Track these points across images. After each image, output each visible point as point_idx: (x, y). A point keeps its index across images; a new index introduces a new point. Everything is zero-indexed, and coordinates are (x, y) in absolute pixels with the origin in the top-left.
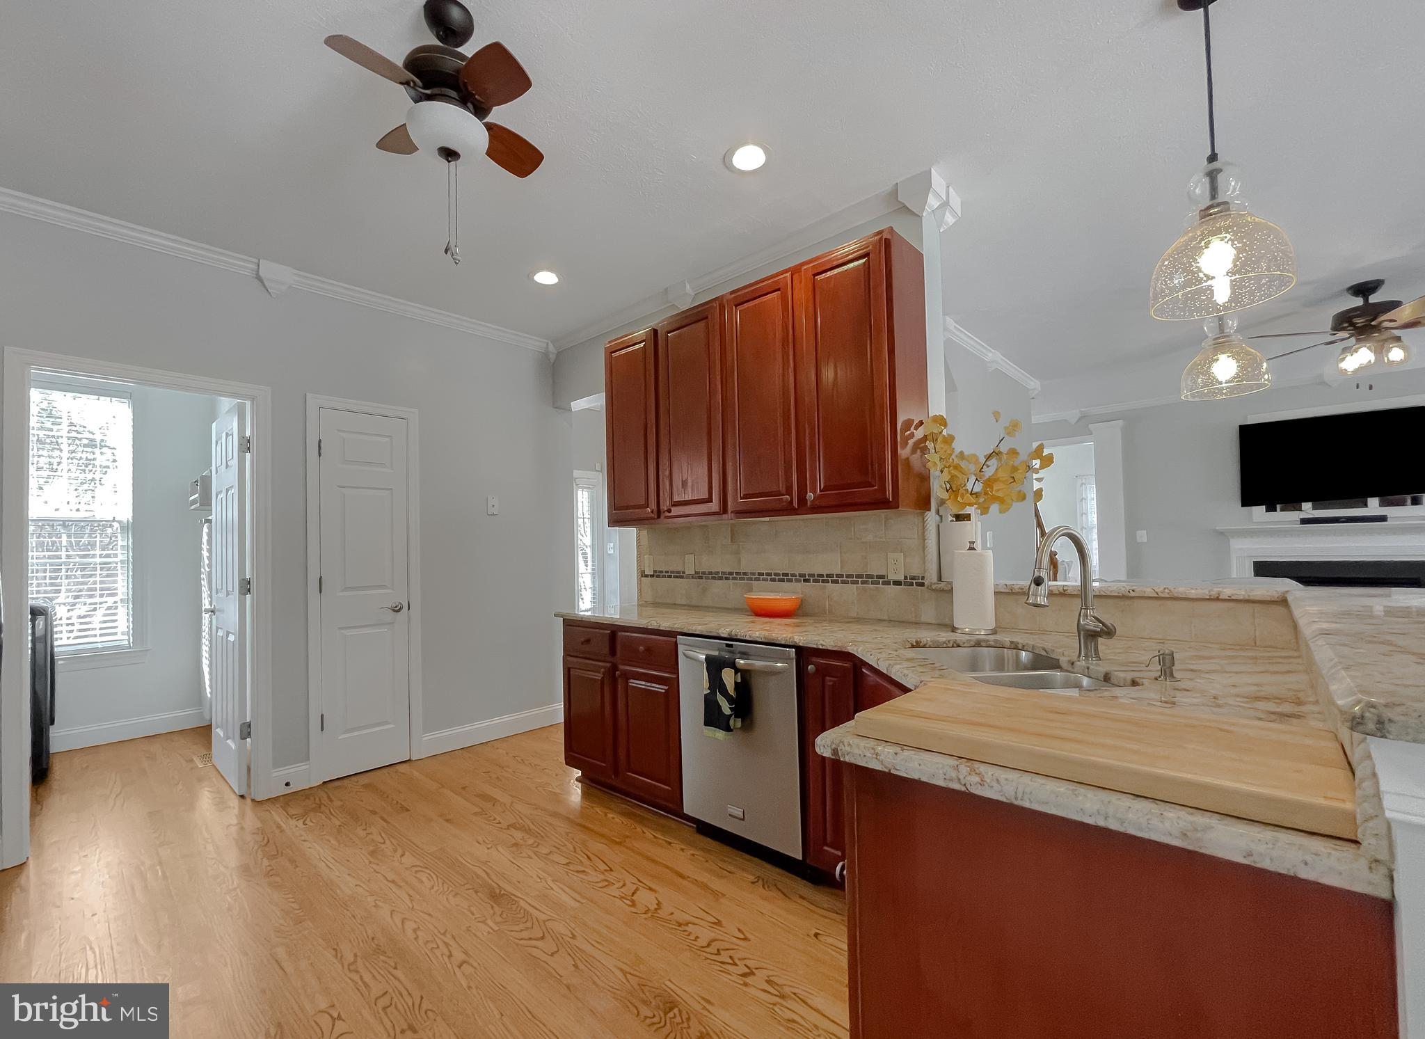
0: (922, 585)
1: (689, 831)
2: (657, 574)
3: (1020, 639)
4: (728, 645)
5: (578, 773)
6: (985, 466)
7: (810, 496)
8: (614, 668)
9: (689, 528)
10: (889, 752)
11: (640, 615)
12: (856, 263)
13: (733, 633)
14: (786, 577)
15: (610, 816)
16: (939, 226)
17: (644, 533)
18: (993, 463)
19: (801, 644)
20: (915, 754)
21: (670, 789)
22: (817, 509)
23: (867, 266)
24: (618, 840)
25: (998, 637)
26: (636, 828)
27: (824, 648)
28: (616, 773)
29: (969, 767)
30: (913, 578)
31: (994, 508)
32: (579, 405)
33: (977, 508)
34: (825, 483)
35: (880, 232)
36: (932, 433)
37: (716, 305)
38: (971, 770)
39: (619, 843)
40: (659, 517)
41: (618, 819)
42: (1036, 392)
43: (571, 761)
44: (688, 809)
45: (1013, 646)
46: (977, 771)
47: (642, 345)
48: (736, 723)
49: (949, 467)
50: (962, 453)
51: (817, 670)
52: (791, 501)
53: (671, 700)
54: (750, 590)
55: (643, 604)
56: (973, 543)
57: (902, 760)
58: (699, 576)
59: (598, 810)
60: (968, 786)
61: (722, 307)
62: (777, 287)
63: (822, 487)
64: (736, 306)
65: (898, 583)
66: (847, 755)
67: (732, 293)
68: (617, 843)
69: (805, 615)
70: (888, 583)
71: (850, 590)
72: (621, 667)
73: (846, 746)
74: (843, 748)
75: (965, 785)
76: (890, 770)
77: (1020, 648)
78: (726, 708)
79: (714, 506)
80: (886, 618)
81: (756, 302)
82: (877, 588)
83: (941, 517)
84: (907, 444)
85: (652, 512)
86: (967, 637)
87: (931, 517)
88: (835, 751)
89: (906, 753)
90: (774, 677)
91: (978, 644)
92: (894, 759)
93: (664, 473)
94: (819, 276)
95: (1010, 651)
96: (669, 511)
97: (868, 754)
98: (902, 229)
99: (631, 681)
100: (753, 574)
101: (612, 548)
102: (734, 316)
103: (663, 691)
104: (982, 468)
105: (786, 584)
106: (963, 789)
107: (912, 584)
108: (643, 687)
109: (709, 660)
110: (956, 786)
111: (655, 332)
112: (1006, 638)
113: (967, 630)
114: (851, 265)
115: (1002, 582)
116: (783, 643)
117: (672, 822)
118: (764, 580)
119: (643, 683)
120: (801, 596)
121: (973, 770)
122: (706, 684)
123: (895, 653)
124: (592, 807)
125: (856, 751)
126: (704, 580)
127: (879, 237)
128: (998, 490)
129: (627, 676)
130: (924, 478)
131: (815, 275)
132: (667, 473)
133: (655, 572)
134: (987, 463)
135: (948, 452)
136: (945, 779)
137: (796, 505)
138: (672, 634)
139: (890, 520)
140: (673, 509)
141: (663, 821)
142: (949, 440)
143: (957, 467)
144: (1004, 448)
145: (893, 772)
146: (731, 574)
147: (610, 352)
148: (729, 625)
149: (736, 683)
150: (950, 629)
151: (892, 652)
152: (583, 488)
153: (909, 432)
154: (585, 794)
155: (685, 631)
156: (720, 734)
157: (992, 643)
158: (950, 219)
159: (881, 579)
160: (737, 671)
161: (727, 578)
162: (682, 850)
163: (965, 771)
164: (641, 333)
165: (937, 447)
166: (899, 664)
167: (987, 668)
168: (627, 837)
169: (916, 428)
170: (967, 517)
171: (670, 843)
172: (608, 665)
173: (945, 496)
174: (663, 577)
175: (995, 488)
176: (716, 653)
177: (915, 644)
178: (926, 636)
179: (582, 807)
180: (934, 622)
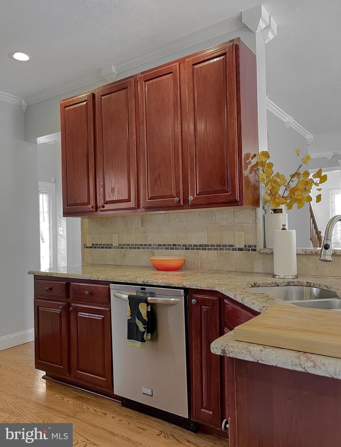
0: (255, 250)
1: (117, 406)
2: (94, 246)
3: (311, 280)
4: (142, 289)
5: (43, 373)
6: (291, 182)
7: (191, 198)
8: (69, 305)
9: (114, 217)
10: (257, 350)
11: (83, 272)
12: (218, 59)
13: (146, 281)
14: (174, 247)
15: (66, 399)
16: (265, 40)
17: (86, 220)
18: (295, 179)
19: (187, 287)
20: (272, 351)
21: (105, 379)
22: (195, 205)
23: (225, 60)
24: (72, 415)
25: (299, 280)
26: (83, 406)
27: (201, 288)
28: (69, 372)
29: (306, 357)
30: (250, 246)
31: (295, 205)
32: (41, 140)
33: (286, 206)
34: (200, 189)
35: (232, 41)
36: (262, 161)
37: (132, 80)
38: (307, 359)
39: (73, 417)
40: (96, 211)
41: (71, 401)
42: (311, 141)
43: (39, 366)
44: (117, 391)
45: (308, 285)
46: (311, 359)
47: (85, 103)
48: (147, 336)
49: (271, 181)
50: (278, 173)
51: (197, 302)
52: (179, 201)
53: (106, 324)
54: (153, 255)
55: (85, 265)
56: (285, 225)
57: (265, 354)
58: (121, 246)
59: (57, 396)
60: (306, 368)
61: (136, 82)
62: (171, 71)
63: (198, 192)
64: (145, 81)
65: (241, 249)
66: (231, 353)
67: (142, 73)
68: (71, 416)
69: (187, 269)
70: (235, 250)
71: (213, 254)
72: (73, 304)
73: (230, 347)
74: (229, 349)
75: (304, 368)
76: (258, 361)
77: (312, 286)
78: (141, 327)
79: (132, 204)
80: (234, 270)
81: (158, 79)
82: (229, 252)
83: (265, 210)
84: (247, 167)
85: (92, 207)
86: (281, 281)
87: (260, 211)
88: (224, 351)
89: (267, 350)
90: (171, 308)
91: (288, 284)
92: (260, 354)
93: (100, 183)
94: (196, 66)
95: (307, 288)
96: (103, 207)
97: (244, 352)
98: (245, 39)
99: (80, 313)
100: (155, 245)
101: (62, 230)
102: (144, 87)
103: (101, 319)
104: (289, 182)
105: (174, 251)
106: (303, 370)
107: (249, 250)
108: (88, 317)
109: (130, 298)
110: (299, 369)
111: (94, 95)
112: (304, 280)
113: (282, 276)
114: (215, 60)
115: (300, 248)
116: (176, 286)
117: (107, 401)
118: (161, 249)
119: (88, 314)
120: (184, 258)
121: (308, 359)
122: (129, 313)
123: (245, 290)
124: (54, 395)
125: (237, 350)
126: (124, 250)
127: (232, 43)
128: (298, 195)
129: (77, 310)
130: (256, 188)
131: (194, 65)
132: (102, 183)
133: (93, 245)
134: (292, 180)
135: (271, 173)
136: (292, 365)
137: (182, 203)
138: (108, 283)
139: (237, 213)
140: (105, 205)
141: (101, 401)
142: (271, 165)
143: (275, 182)
144: (301, 171)
145: (260, 362)
146: (141, 245)
147: (64, 107)
148: (143, 276)
149: (148, 312)
150: (272, 276)
151: (243, 290)
152: (43, 193)
153: (248, 161)
154: (49, 387)
155: (115, 281)
156: (138, 344)
157: (296, 284)
158: (271, 36)
159: (232, 247)
160: (148, 304)
161: (139, 248)
162: (113, 417)
163: (304, 359)
164: (84, 95)
165: (264, 169)
166: (249, 297)
167: (294, 297)
168: (78, 412)
169: (252, 159)
170: (281, 211)
171: (106, 414)
172: (64, 303)
173: (268, 198)
174: (99, 248)
175: (296, 194)
176: (135, 294)
177: (253, 285)
178: (259, 280)
179: (47, 395)
180: (262, 272)
